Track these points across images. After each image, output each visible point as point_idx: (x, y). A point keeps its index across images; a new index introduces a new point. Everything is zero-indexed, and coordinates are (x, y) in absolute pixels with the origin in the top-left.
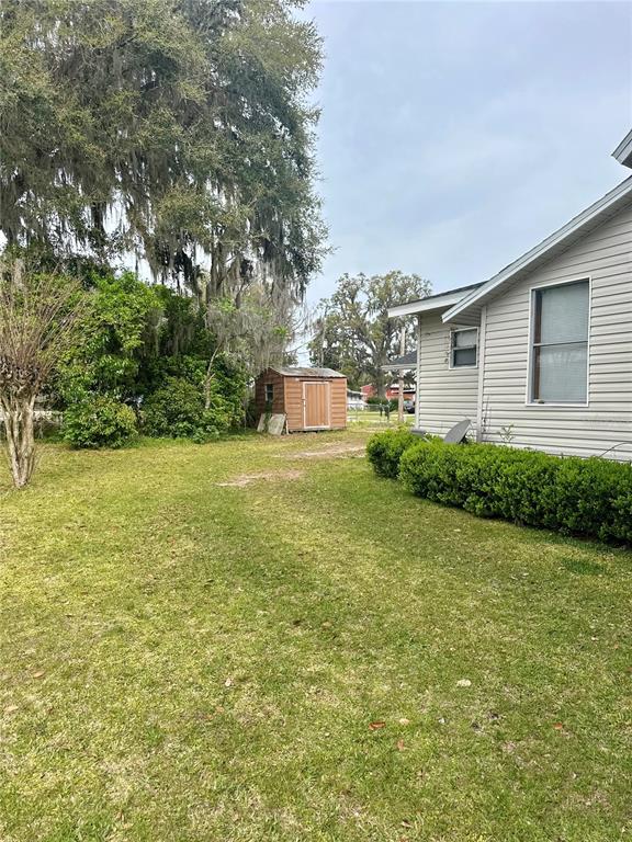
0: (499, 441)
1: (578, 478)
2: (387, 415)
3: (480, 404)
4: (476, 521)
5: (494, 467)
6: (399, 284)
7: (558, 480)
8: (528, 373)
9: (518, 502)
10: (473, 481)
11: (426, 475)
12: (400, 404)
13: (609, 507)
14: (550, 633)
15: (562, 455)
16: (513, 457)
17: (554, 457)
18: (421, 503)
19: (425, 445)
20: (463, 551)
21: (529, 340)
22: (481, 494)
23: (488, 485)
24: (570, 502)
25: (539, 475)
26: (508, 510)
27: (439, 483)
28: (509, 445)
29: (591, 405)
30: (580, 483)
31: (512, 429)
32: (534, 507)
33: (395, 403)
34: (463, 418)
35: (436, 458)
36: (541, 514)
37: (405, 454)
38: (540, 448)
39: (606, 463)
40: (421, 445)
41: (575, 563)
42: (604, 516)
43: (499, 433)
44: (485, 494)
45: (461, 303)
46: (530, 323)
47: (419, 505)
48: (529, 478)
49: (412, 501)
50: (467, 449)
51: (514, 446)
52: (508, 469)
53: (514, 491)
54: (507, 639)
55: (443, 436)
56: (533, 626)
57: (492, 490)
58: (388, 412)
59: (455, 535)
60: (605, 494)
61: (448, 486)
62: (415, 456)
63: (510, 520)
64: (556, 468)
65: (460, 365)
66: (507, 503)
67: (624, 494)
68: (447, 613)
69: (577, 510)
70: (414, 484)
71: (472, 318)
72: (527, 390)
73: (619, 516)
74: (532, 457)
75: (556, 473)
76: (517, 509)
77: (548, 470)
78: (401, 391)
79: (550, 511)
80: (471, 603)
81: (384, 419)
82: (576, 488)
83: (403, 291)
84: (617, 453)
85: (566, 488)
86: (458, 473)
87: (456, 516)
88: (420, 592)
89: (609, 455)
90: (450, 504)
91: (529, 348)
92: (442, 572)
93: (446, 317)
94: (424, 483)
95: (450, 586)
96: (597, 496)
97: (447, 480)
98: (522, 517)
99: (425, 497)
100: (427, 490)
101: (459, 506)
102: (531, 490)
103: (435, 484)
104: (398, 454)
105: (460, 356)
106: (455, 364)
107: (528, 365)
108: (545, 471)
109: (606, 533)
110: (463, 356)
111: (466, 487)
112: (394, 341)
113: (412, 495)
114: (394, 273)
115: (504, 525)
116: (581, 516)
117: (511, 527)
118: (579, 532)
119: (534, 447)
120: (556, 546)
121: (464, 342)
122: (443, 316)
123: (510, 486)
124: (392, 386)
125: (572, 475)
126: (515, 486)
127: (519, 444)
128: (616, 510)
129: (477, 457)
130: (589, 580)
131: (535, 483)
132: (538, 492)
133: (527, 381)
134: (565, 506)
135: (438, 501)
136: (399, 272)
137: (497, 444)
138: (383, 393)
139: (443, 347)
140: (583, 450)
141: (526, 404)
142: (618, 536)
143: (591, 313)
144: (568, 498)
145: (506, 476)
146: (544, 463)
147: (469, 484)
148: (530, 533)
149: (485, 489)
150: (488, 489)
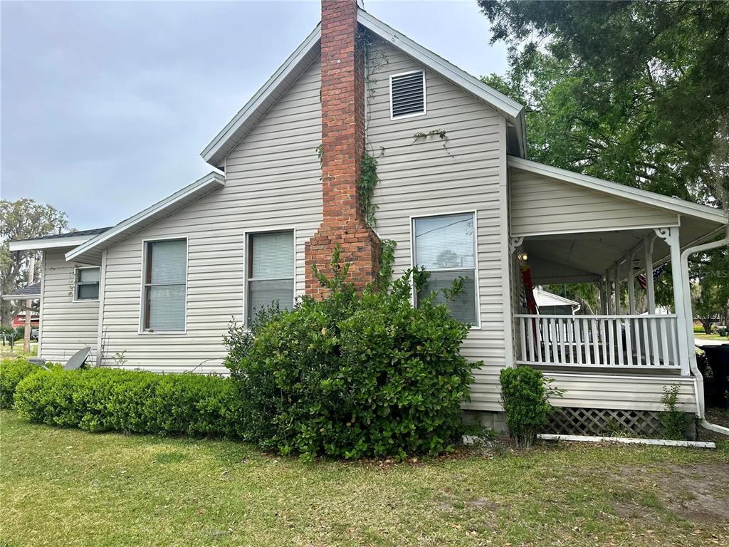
0: (113, 364)
1: (173, 390)
2: (11, 344)
3: (100, 332)
4: (90, 437)
5: (107, 388)
6: (32, 211)
7: (157, 393)
8: (140, 307)
9: (127, 414)
10: (88, 402)
11: (43, 402)
12: (26, 333)
13: (195, 410)
14: (134, 510)
15: (163, 373)
16: (125, 377)
17: (156, 375)
18: (36, 429)
19: (43, 373)
20: (71, 464)
21: (141, 280)
22: (95, 412)
23: (101, 404)
24: (167, 409)
25: (144, 390)
26: (118, 422)
27: (55, 408)
28: (121, 368)
29: (188, 332)
30: (174, 393)
31: (125, 354)
32: (140, 418)
33: (22, 331)
34: (83, 346)
35: (54, 385)
36: (145, 423)
37: (21, 383)
38: (146, 369)
39: (194, 376)
40: (40, 373)
41: (165, 456)
42: (191, 416)
43: (114, 358)
44: (99, 412)
45: (84, 245)
46: (142, 267)
47: (33, 430)
48: (136, 394)
49: (27, 428)
50: (84, 374)
51: (126, 368)
52: (119, 388)
53: (123, 405)
54: (96, 523)
55: (64, 363)
56: (120, 509)
57: (105, 408)
58: (12, 341)
59: (66, 452)
60: (191, 400)
61: (65, 409)
62: (32, 384)
63: (120, 431)
64: (157, 383)
65: (84, 298)
66: (118, 418)
67: (204, 398)
68: (45, 516)
69: (171, 415)
70: (30, 411)
71: (94, 258)
72: (140, 321)
73: (201, 415)
74: (139, 375)
75: (157, 387)
76: (126, 421)
77: (150, 385)
78: (28, 320)
79: (152, 419)
80: (69, 504)
81: (7, 349)
82: (171, 398)
83: (35, 219)
84: (204, 368)
85: (164, 398)
86: (75, 396)
87: (71, 435)
88: (22, 505)
89: (198, 370)
90: (66, 426)
91: (141, 287)
92: (47, 485)
93: (69, 256)
94: (41, 410)
95: (53, 494)
96: (186, 402)
97: (64, 403)
98: (130, 427)
99: (42, 423)
100: (45, 415)
101: (75, 426)
102: (137, 404)
103: (52, 408)
104: (14, 384)
105: (83, 290)
106: (79, 297)
107: (141, 301)
108: (148, 387)
109: (193, 429)
110: (87, 291)
111: (83, 407)
112: (24, 267)
113: (27, 422)
114: (26, 200)
115: (115, 436)
116: (175, 419)
117: (121, 437)
118: (174, 432)
119: (142, 368)
120: (154, 446)
121: (88, 278)
122: (66, 255)
123: (120, 403)
124: (20, 314)
125: (168, 388)
126: (124, 402)
127: (129, 366)
128: (199, 411)
129: (93, 380)
130: (173, 466)
131: (140, 398)
132: (143, 404)
133: (140, 314)
134: (163, 413)
135: (55, 425)
136: (31, 201)
137: (112, 368)
138: (8, 321)
139: (67, 282)
140: (178, 368)
141: (139, 333)
142: (201, 430)
143: (189, 263)
144: (165, 406)
145: (117, 394)
146: (148, 381)
147: (84, 404)
148: (135, 439)
149: (99, 407)
150: (101, 407)
